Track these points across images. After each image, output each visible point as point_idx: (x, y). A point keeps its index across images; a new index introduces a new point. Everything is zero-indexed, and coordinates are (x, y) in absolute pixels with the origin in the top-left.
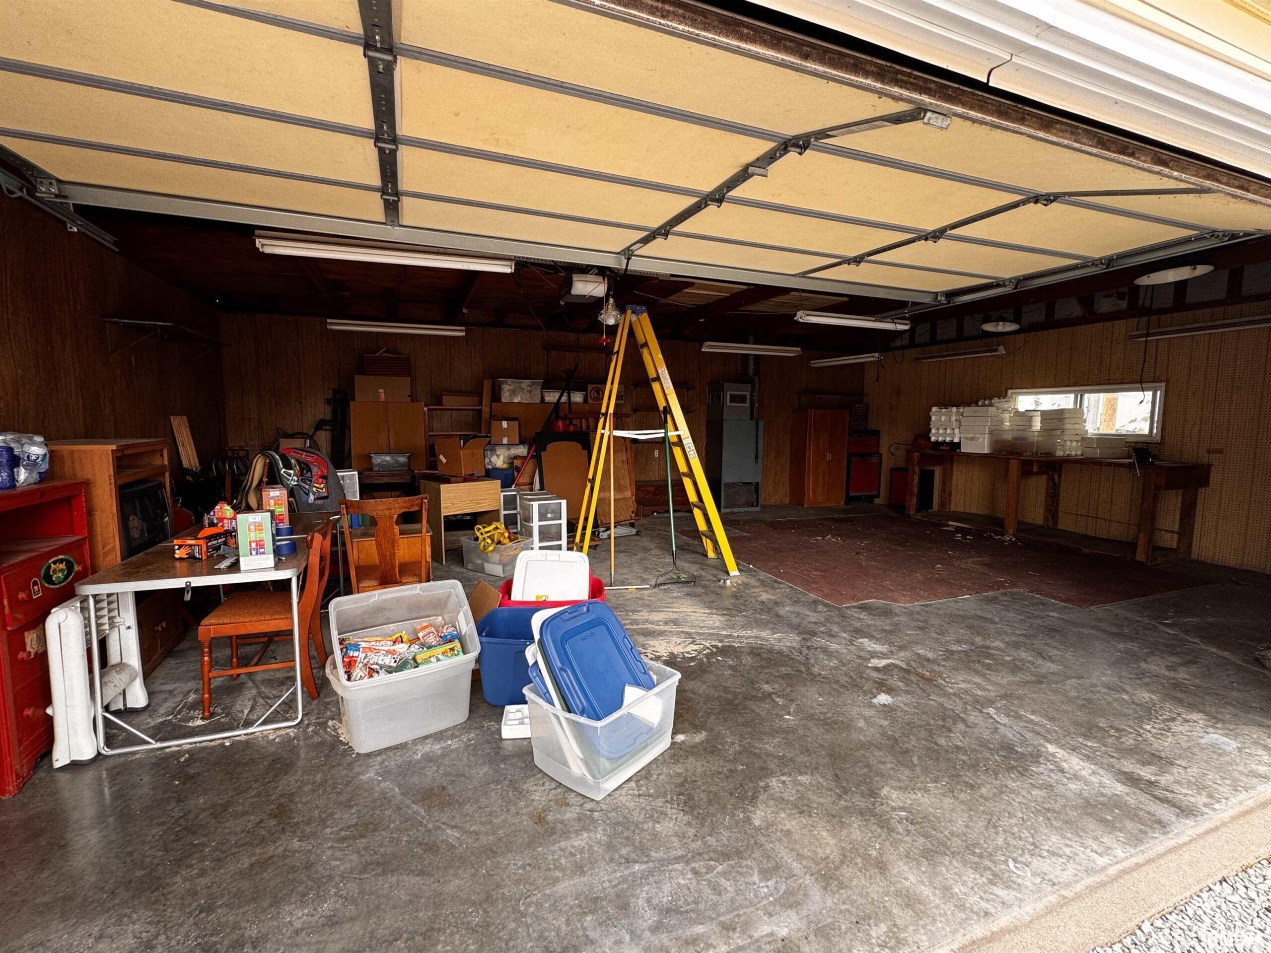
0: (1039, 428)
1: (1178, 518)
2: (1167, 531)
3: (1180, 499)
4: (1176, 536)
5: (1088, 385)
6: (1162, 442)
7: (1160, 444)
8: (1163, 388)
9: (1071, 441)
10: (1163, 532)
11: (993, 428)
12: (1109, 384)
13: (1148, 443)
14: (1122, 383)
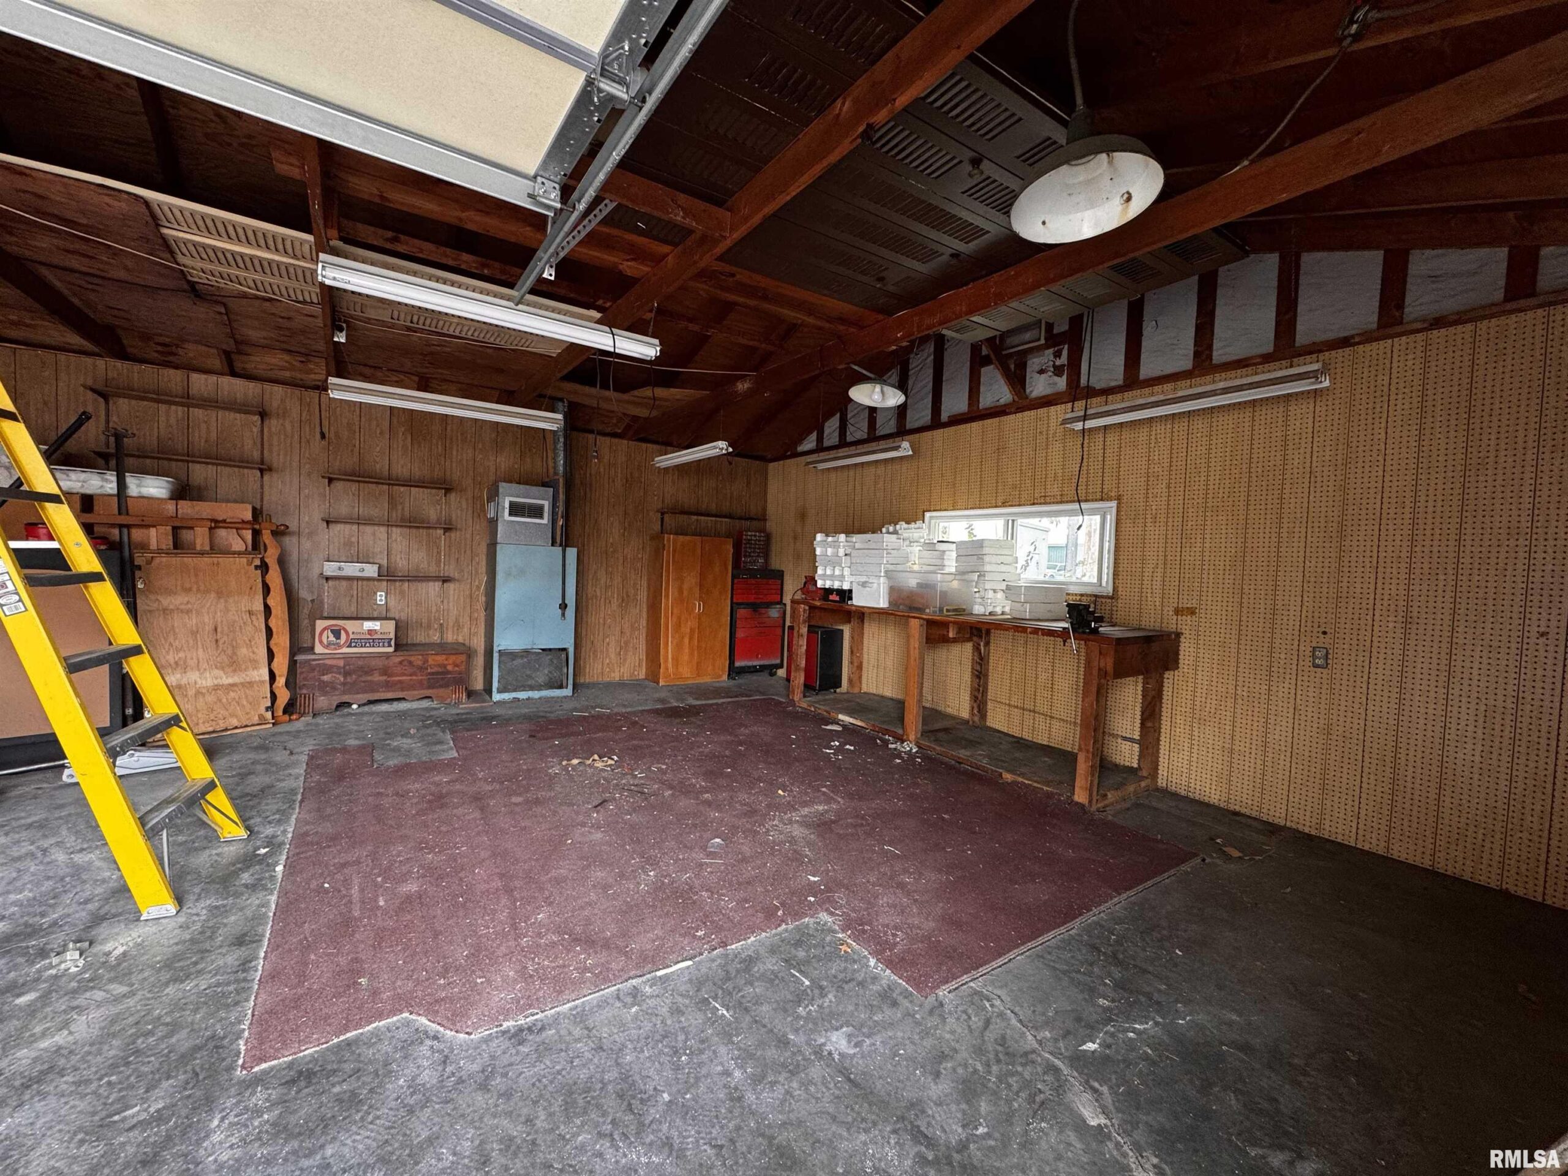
0: (953, 570)
1: (1138, 717)
2: (1125, 739)
3: (1140, 688)
4: (1136, 747)
5: (1019, 505)
6: (1114, 597)
7: (1112, 598)
8: (1114, 510)
9: (995, 591)
10: (1119, 741)
11: (891, 567)
12: (1045, 503)
13: (1096, 596)
14: (1061, 502)
